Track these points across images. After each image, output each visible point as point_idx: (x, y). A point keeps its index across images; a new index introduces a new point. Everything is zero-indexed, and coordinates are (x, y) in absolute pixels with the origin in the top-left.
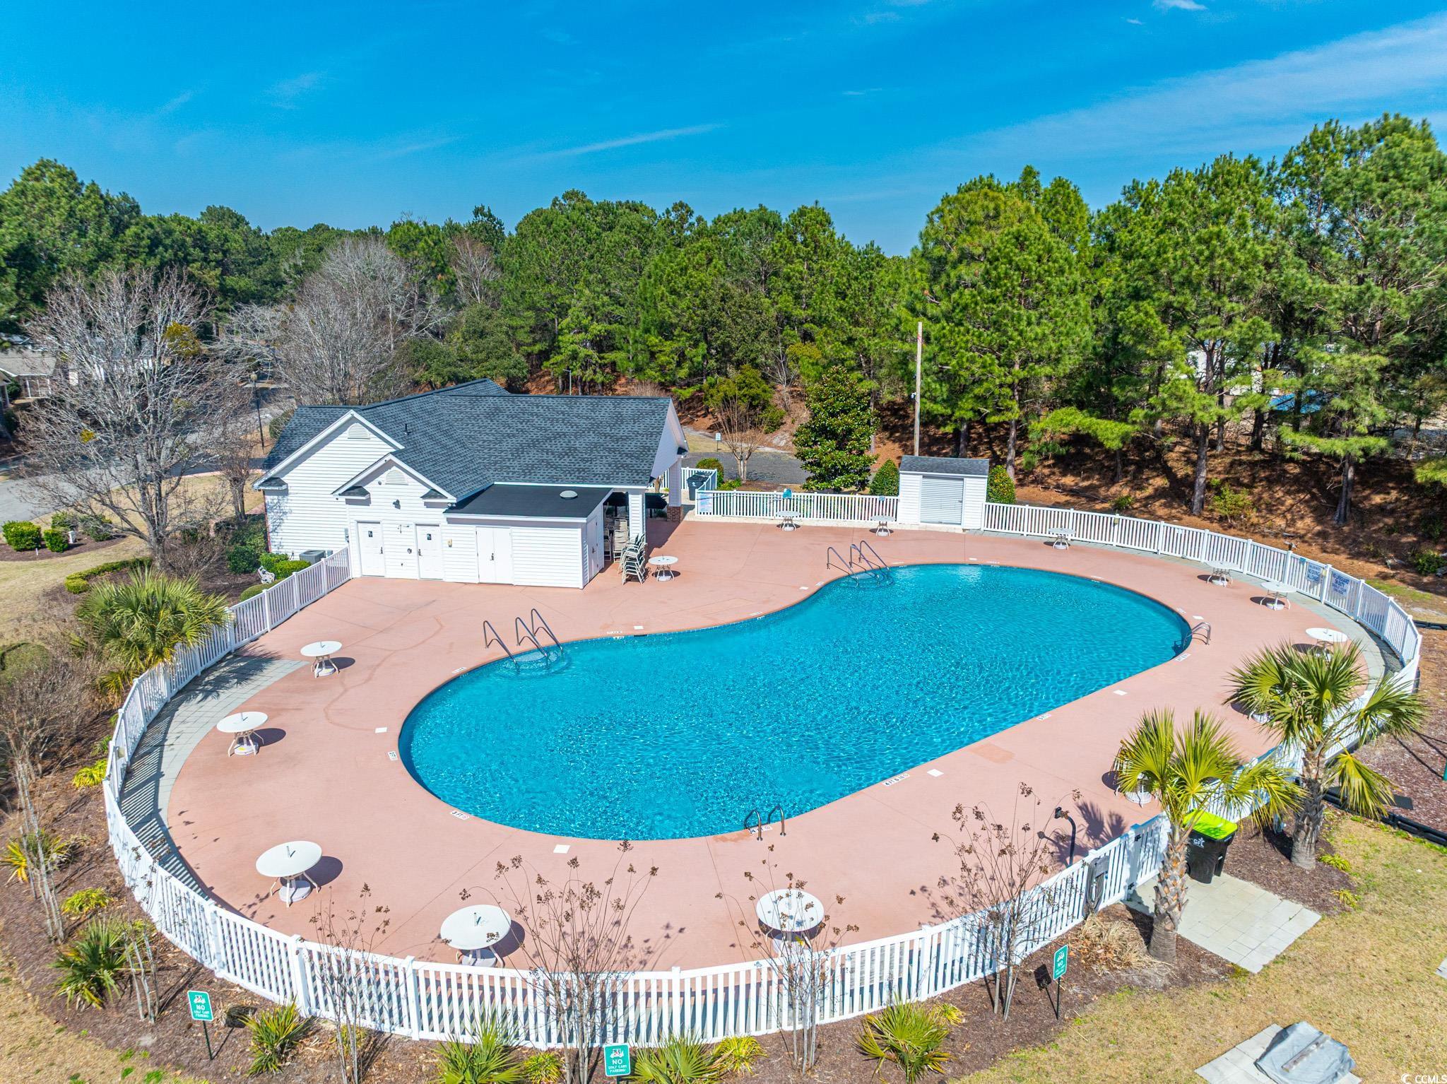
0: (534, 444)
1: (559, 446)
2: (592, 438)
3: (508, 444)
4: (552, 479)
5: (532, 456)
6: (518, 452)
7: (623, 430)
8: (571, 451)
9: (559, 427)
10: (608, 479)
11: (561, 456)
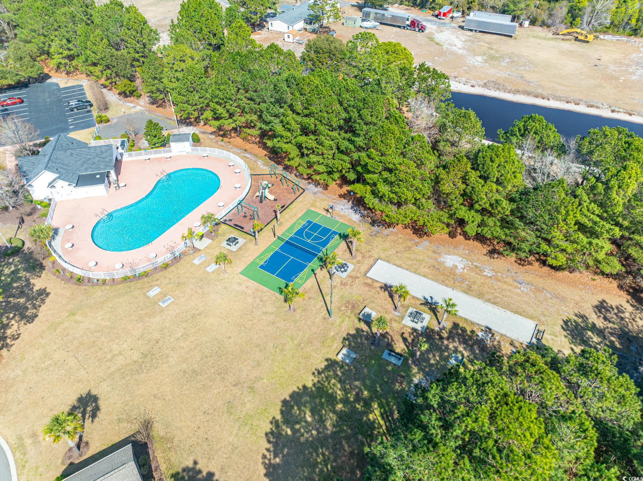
0: (85, 162)
1: (90, 162)
2: (98, 159)
3: (79, 163)
4: (92, 171)
5: (85, 166)
6: (82, 165)
7: (104, 155)
8: (94, 163)
9: (89, 157)
10: (105, 169)
11: (92, 165)
